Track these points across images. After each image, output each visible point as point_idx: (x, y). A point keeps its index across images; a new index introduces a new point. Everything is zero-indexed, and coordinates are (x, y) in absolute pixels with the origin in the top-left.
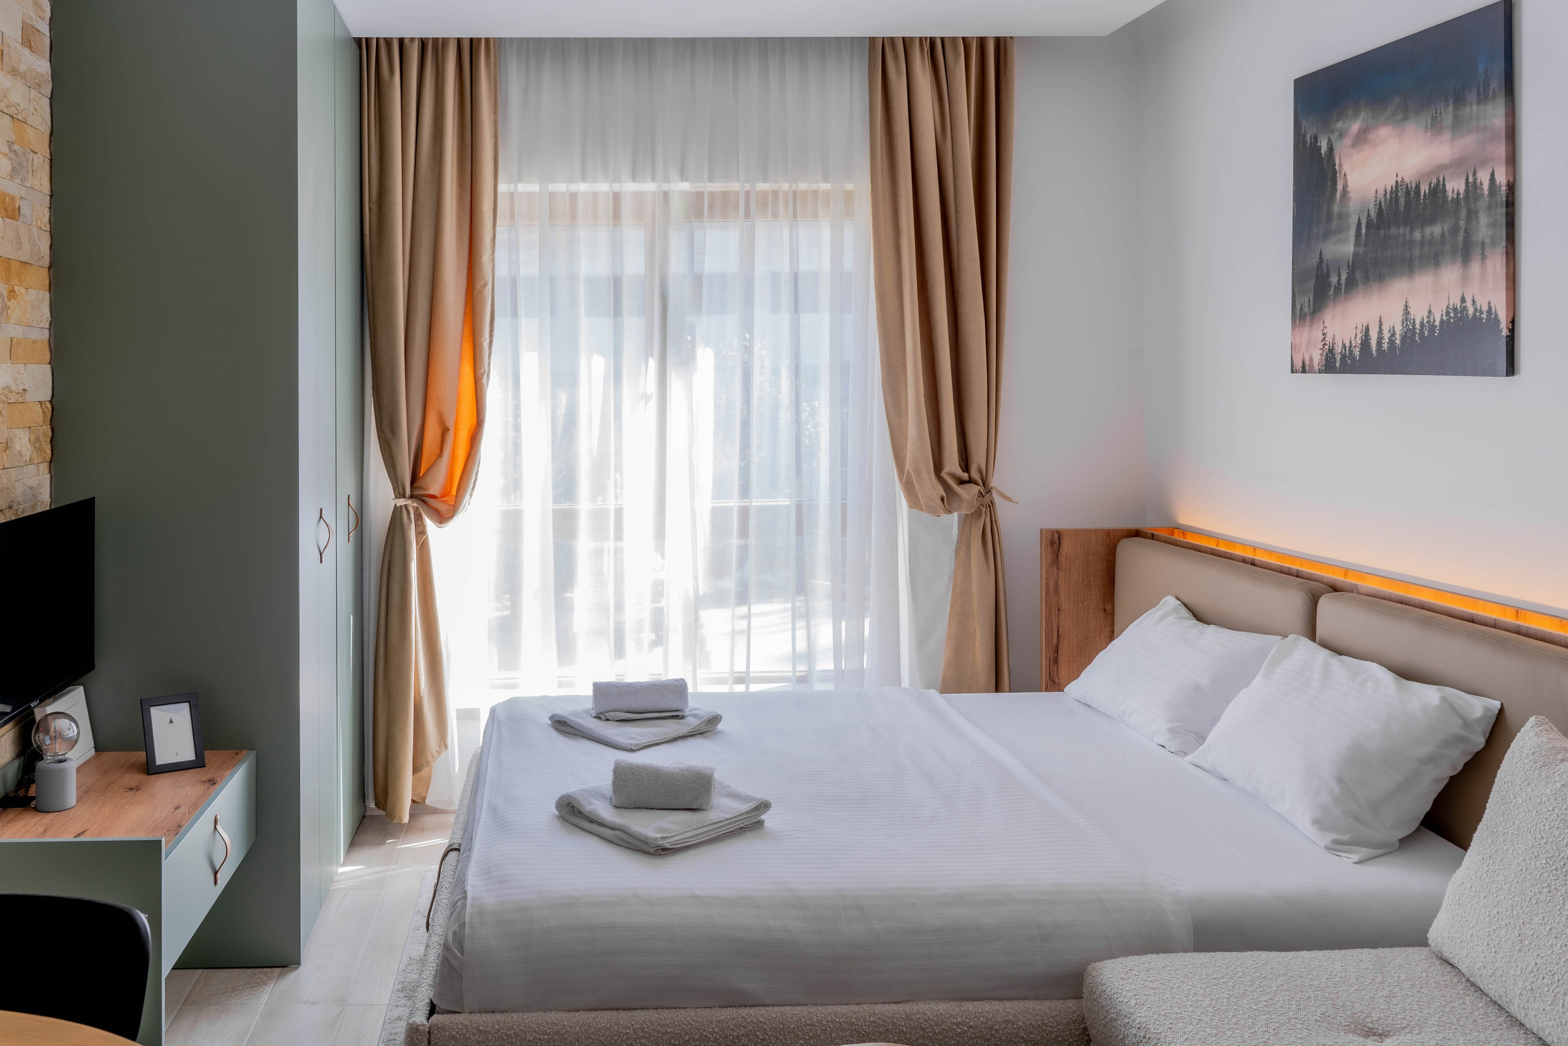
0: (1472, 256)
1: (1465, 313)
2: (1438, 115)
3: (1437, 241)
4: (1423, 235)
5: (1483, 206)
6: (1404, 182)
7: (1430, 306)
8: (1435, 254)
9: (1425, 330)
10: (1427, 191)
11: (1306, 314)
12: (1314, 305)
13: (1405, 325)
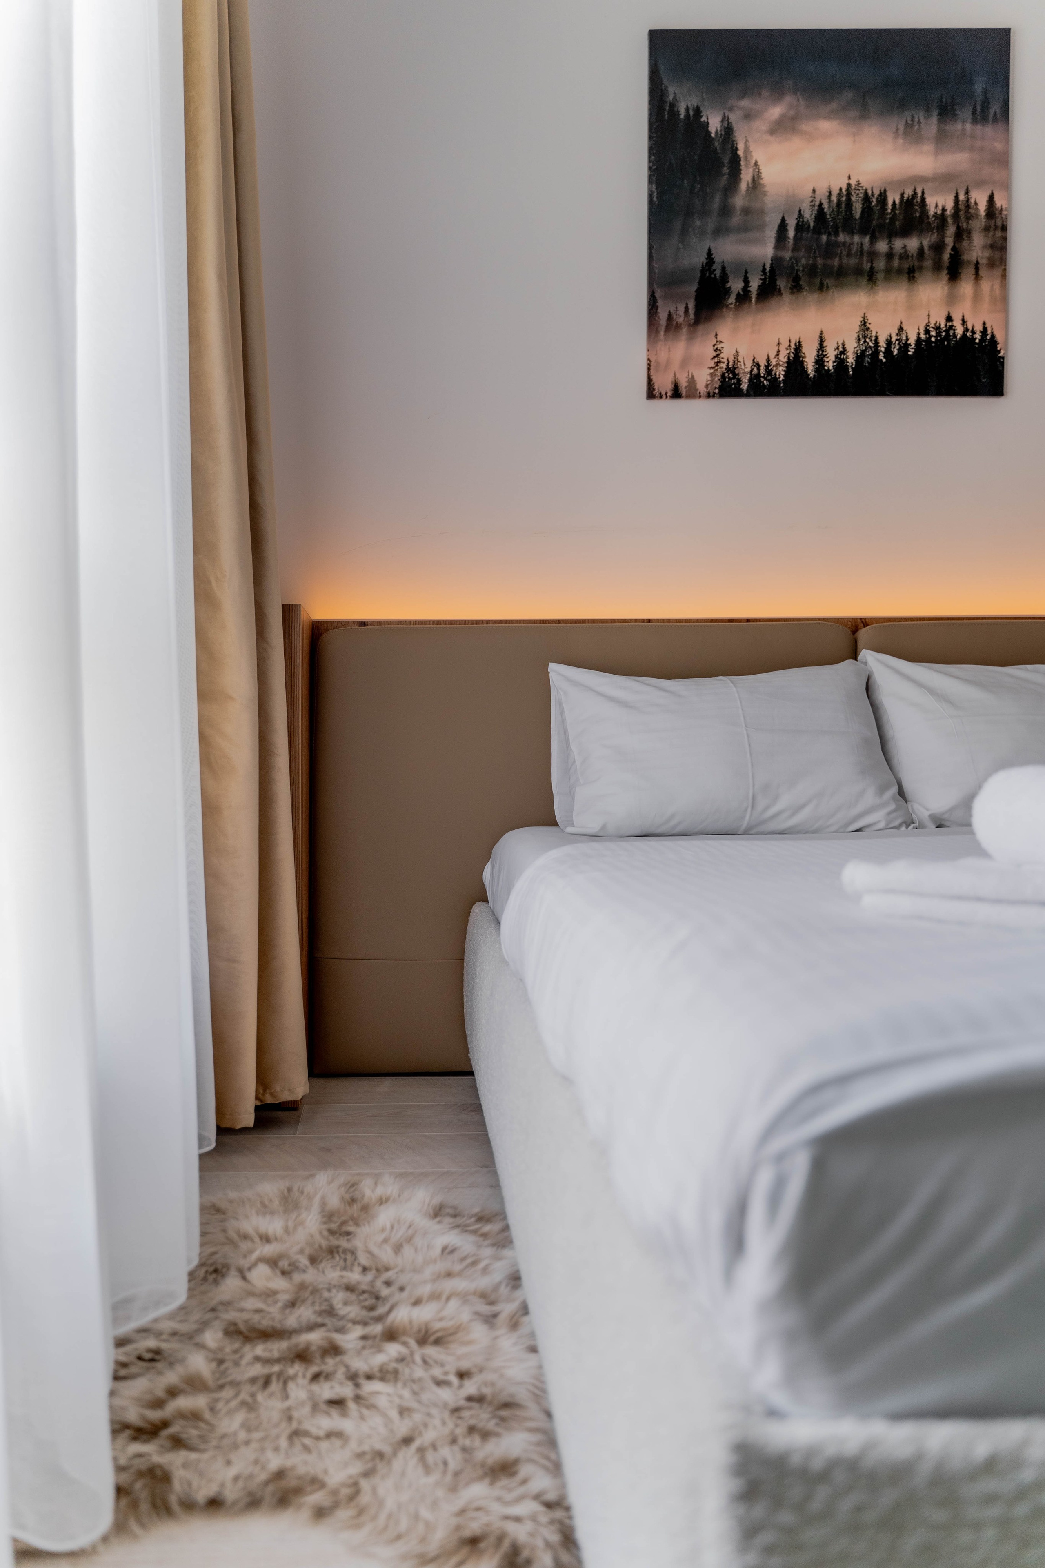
0: (962, 276)
2: (916, 124)
4: (890, 247)
5: (979, 226)
6: (861, 187)
7: (901, 323)
8: (909, 269)
9: (894, 348)
10: (897, 201)
11: (681, 324)
12: (697, 314)
13: (862, 343)
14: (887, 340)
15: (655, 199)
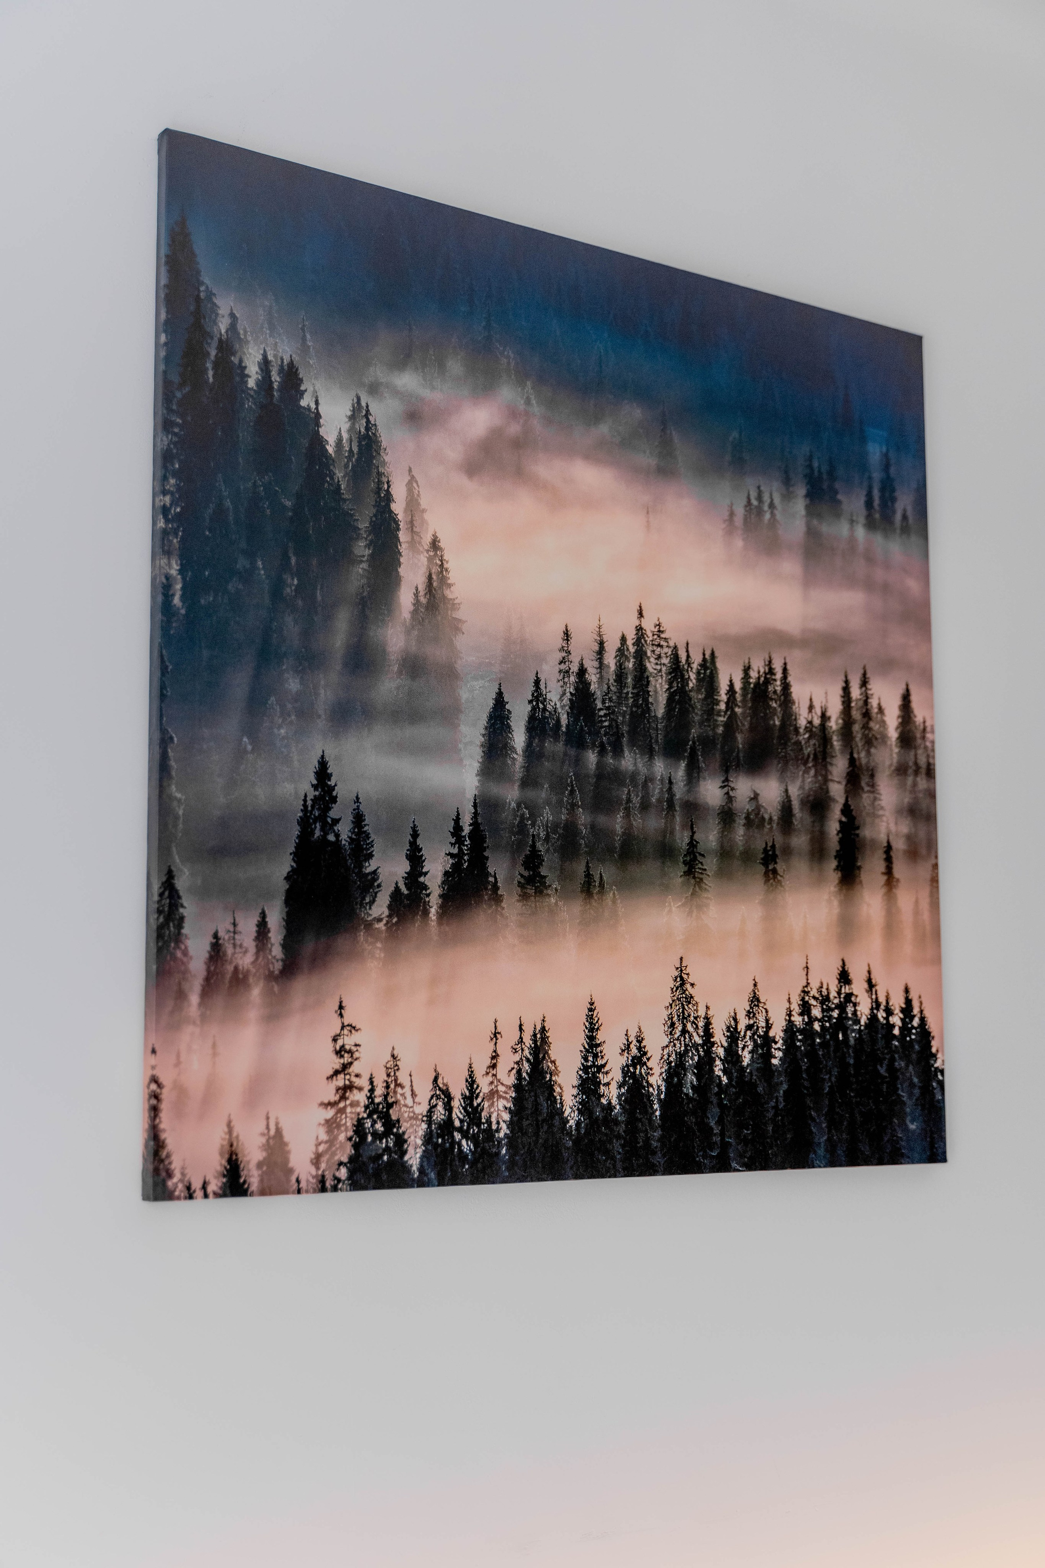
0: (864, 876)
1: (850, 1009)
2: (766, 508)
3: (771, 819)
4: (727, 793)
5: (887, 763)
6: (666, 639)
7: (755, 985)
8: (765, 851)
9: (743, 1049)
10: (738, 686)
11: (246, 975)
12: (290, 944)
13: (678, 1034)
14: (728, 1028)
15: (177, 601)
